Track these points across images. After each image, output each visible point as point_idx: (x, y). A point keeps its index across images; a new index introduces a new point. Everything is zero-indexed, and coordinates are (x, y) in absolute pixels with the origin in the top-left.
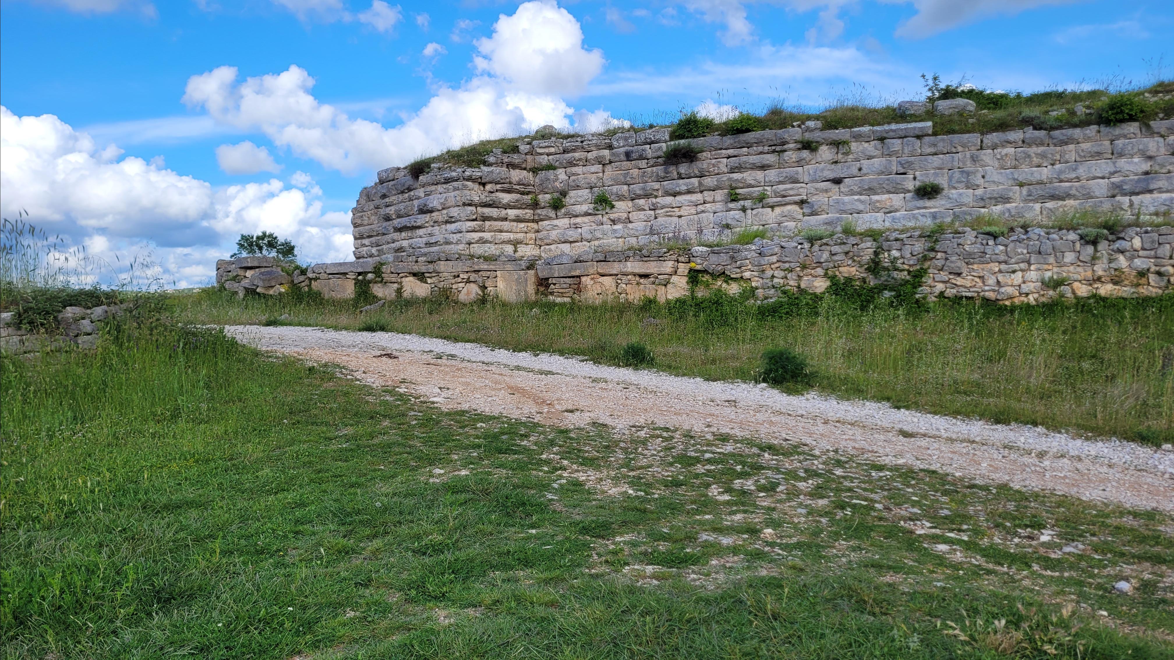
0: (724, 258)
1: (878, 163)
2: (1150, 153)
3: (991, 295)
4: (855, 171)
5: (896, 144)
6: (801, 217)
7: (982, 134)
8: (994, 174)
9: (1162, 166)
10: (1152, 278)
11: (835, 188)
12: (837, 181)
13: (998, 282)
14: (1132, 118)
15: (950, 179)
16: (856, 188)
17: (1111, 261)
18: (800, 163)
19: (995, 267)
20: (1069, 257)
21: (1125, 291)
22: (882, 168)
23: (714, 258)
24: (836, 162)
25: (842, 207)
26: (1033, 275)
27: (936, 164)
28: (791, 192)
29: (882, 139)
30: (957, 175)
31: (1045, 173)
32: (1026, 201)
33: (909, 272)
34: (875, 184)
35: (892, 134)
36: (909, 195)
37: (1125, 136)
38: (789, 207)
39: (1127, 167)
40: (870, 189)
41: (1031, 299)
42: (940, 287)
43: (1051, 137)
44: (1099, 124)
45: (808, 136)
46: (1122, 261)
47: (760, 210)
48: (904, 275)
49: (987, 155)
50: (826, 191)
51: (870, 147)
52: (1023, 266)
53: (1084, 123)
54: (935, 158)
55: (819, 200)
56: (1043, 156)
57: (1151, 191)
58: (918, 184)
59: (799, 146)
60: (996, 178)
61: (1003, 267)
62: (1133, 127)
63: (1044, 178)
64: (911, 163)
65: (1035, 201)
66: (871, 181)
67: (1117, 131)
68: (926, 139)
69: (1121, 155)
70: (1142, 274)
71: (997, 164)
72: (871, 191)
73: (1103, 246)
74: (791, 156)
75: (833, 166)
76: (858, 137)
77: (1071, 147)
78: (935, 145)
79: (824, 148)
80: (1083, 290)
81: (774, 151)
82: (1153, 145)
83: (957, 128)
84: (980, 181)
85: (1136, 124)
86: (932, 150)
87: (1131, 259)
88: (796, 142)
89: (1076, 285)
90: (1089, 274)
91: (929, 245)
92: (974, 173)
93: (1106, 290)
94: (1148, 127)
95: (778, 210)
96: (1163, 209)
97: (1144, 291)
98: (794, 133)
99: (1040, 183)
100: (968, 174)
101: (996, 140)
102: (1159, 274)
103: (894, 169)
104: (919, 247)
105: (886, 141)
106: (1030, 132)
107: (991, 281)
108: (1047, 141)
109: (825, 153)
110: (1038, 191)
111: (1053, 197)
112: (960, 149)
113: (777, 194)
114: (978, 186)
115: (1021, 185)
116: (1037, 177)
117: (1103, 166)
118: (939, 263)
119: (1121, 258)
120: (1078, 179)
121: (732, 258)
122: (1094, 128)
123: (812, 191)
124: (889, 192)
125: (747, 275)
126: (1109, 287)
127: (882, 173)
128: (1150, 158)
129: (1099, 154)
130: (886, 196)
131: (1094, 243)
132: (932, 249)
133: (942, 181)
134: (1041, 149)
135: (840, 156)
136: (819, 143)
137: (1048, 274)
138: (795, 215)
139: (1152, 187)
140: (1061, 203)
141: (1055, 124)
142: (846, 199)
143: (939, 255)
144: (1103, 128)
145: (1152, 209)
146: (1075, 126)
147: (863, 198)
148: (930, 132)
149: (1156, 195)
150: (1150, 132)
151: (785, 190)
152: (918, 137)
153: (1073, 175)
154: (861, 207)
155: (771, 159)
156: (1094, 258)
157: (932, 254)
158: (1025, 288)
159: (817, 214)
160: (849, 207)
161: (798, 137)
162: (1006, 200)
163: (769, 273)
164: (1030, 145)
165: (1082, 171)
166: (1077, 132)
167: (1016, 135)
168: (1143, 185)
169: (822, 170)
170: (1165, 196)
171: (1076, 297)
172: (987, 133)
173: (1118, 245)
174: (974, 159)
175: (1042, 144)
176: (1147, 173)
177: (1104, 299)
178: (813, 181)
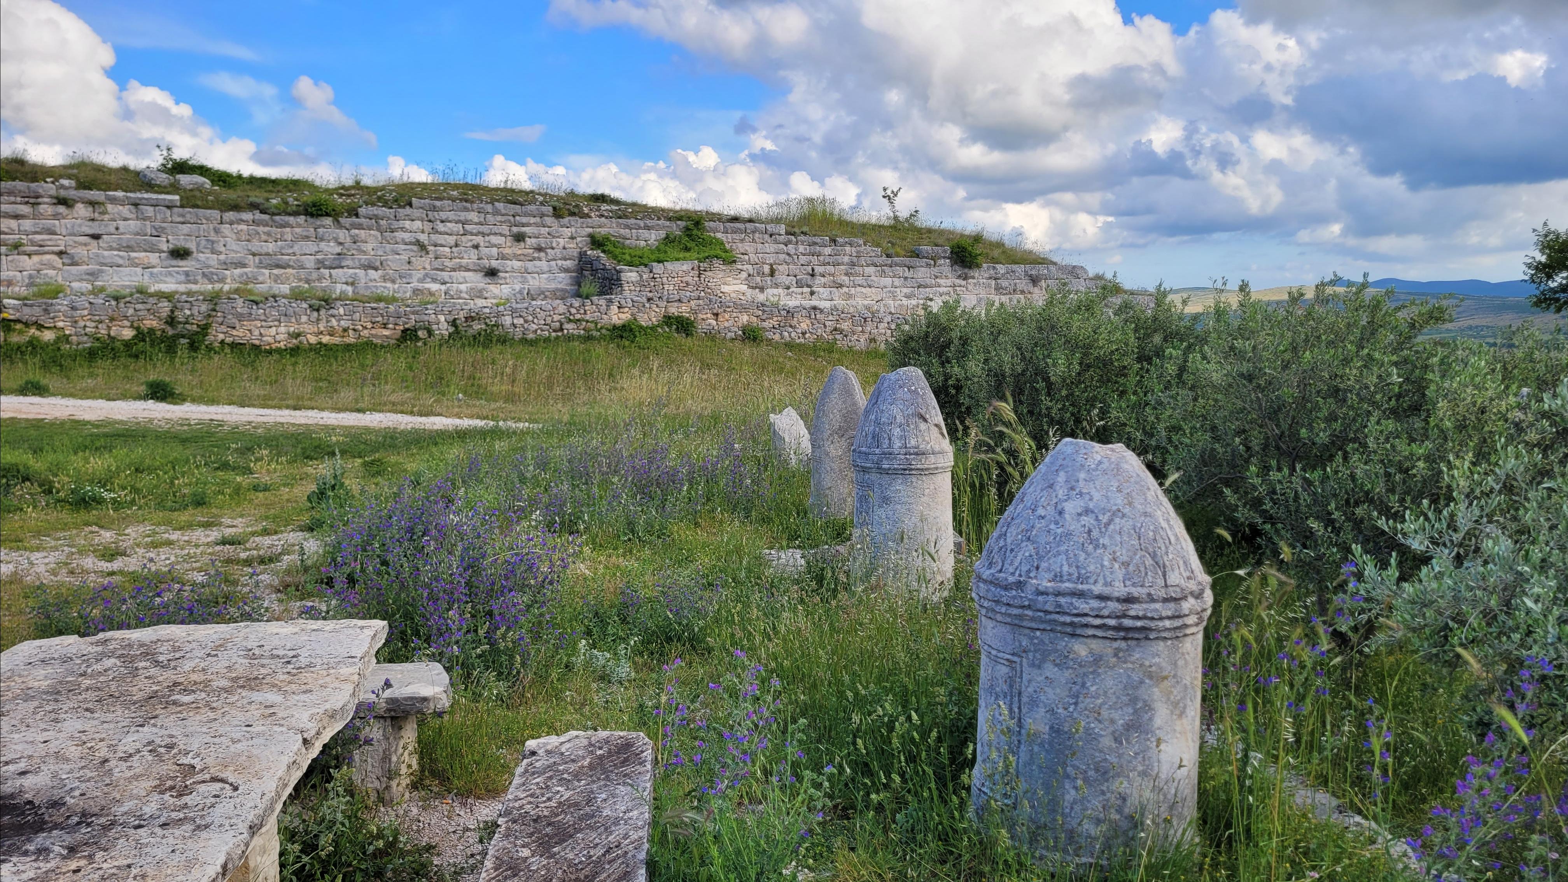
0: (37, 311)
1: (133, 225)
2: (340, 241)
3: (257, 342)
4: (113, 230)
5: (149, 211)
6: (60, 266)
7: (222, 211)
8: (233, 245)
9: (349, 250)
10: (351, 332)
11: (94, 243)
12: (96, 237)
13: (261, 334)
14: (327, 215)
15: (198, 245)
16: (114, 245)
17: (328, 322)
18: (56, 216)
19: (259, 324)
20: (304, 319)
21: (337, 340)
22: (137, 229)
23: (26, 310)
24: (93, 220)
25: (102, 260)
26: (282, 329)
27: (185, 232)
28: (49, 243)
29: (136, 205)
30: (203, 243)
31: (271, 247)
32: (258, 267)
33: (198, 326)
34: (132, 243)
35: (144, 202)
36: (163, 255)
37: (324, 227)
38: (48, 257)
39: (326, 249)
40: (128, 247)
41: (282, 345)
42: (221, 337)
43: (273, 221)
44: (306, 215)
45: (63, 193)
46: (334, 322)
47: (16, 257)
48: (195, 327)
49: (226, 229)
50: (85, 245)
51: (126, 210)
52: (276, 323)
53: (295, 214)
54: (184, 226)
55: (80, 252)
56: (269, 234)
57: (342, 267)
58: (171, 246)
59: (55, 201)
60: (234, 247)
61: (264, 324)
62: (328, 221)
63: (270, 251)
64: (164, 228)
65: (266, 268)
66: (129, 240)
67: (318, 223)
68: (176, 210)
69: (322, 240)
70: (345, 330)
71: (234, 236)
72: (129, 248)
73: (323, 312)
74: (46, 208)
75: (90, 223)
76: (113, 200)
77: (288, 230)
78: (183, 216)
79: (79, 206)
80: (313, 340)
81: (27, 203)
82: (342, 234)
83: (199, 203)
84: (223, 249)
85: (330, 219)
86: (181, 219)
87: (339, 321)
88: (51, 197)
89: (309, 336)
90: (316, 330)
91: (211, 307)
92: (218, 242)
93: (326, 339)
94: (338, 221)
95: (36, 258)
96: (350, 280)
97: (348, 340)
98: (48, 188)
99: (268, 254)
100: (213, 242)
101: (233, 218)
102: (354, 330)
103: (149, 231)
104: (204, 307)
105: (141, 207)
106: (258, 216)
107: (256, 333)
108: (270, 223)
109: (81, 210)
110: (266, 260)
111: (278, 266)
112: (204, 221)
113: (33, 243)
114: (221, 253)
115: (254, 255)
116: (264, 250)
117: (311, 247)
118: (220, 320)
119: (333, 320)
120: (294, 254)
121: (46, 310)
122: (303, 217)
123: (71, 243)
124: (146, 251)
125: (60, 324)
126: (328, 337)
127: (138, 234)
128: (341, 244)
129: (307, 237)
130: (143, 254)
131: (318, 310)
132: (214, 310)
133: (192, 246)
134: (267, 229)
135: (96, 215)
136: (75, 201)
137: (292, 329)
138: (55, 264)
139: (343, 264)
140: (283, 271)
141: (276, 211)
142: (106, 253)
143: (219, 314)
144: (309, 218)
145: (344, 280)
146: (290, 214)
147: (121, 253)
148: (178, 204)
149: (346, 270)
150: (341, 226)
151: (43, 240)
152: (168, 207)
153: (291, 251)
154: (121, 262)
155: (25, 209)
156: (318, 320)
157: (214, 313)
158: (278, 338)
159: (77, 265)
160: (109, 261)
161: (53, 192)
162: (244, 266)
163: (82, 324)
164: (258, 225)
165: (296, 248)
166: (291, 219)
167: (247, 216)
168: (337, 262)
169: (80, 226)
170: (351, 271)
171: (310, 344)
172: (226, 211)
173: (332, 312)
174: (217, 231)
175: (267, 225)
176: (339, 254)
177: (325, 345)
178: (70, 235)
